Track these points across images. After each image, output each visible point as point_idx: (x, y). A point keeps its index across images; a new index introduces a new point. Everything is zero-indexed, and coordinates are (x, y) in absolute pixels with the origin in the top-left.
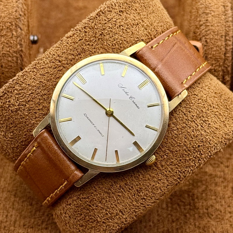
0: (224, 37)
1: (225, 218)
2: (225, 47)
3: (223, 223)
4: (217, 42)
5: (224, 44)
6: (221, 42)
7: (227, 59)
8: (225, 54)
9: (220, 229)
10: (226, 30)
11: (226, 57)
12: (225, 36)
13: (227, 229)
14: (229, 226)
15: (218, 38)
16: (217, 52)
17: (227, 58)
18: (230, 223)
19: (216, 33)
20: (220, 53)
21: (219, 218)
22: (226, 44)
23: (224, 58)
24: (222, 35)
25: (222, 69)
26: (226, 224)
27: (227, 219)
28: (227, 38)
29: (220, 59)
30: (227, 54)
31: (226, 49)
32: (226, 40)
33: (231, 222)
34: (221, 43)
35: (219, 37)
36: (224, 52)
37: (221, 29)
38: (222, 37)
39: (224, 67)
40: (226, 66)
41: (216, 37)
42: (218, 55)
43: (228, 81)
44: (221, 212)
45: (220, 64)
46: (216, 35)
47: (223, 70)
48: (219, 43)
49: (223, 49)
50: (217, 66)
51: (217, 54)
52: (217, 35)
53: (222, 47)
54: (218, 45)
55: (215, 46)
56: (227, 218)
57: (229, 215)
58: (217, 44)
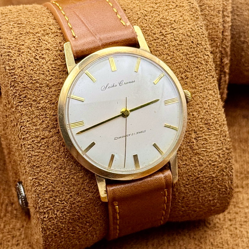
0: (221, 12)
1: (224, 227)
2: (223, 24)
3: (222, 232)
4: (214, 19)
5: (221, 20)
6: (218, 18)
7: (226, 39)
8: (223, 32)
9: (219, 240)
10: (223, 4)
11: (224, 36)
12: (223, 12)
13: (227, 239)
14: (229, 235)
15: (215, 14)
16: (214, 31)
17: (226, 37)
18: (231, 233)
19: (212, 8)
20: (217, 31)
21: (218, 227)
22: (224, 21)
23: (222, 37)
24: (219, 11)
25: (219, 50)
26: (226, 233)
27: (226, 228)
28: (225, 13)
29: (218, 38)
30: (226, 32)
31: (224, 27)
32: (224, 16)
33: (231, 231)
34: (219, 20)
35: (215, 12)
36: (222, 30)
37: (218, 3)
38: (219, 13)
39: (222, 47)
40: (224, 46)
41: (212, 13)
42: (215, 34)
43: (227, 64)
44: (220, 219)
45: (217, 44)
46: (212, 10)
47: (221, 52)
48: (216, 20)
49: (221, 27)
50: (214, 46)
51: (213, 33)
52: (214, 9)
53: (219, 24)
54: (214, 22)
55: (211, 23)
56: (226, 226)
57: (229, 223)
58: (214, 20)
